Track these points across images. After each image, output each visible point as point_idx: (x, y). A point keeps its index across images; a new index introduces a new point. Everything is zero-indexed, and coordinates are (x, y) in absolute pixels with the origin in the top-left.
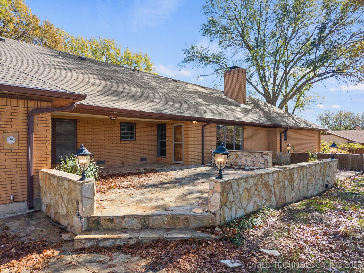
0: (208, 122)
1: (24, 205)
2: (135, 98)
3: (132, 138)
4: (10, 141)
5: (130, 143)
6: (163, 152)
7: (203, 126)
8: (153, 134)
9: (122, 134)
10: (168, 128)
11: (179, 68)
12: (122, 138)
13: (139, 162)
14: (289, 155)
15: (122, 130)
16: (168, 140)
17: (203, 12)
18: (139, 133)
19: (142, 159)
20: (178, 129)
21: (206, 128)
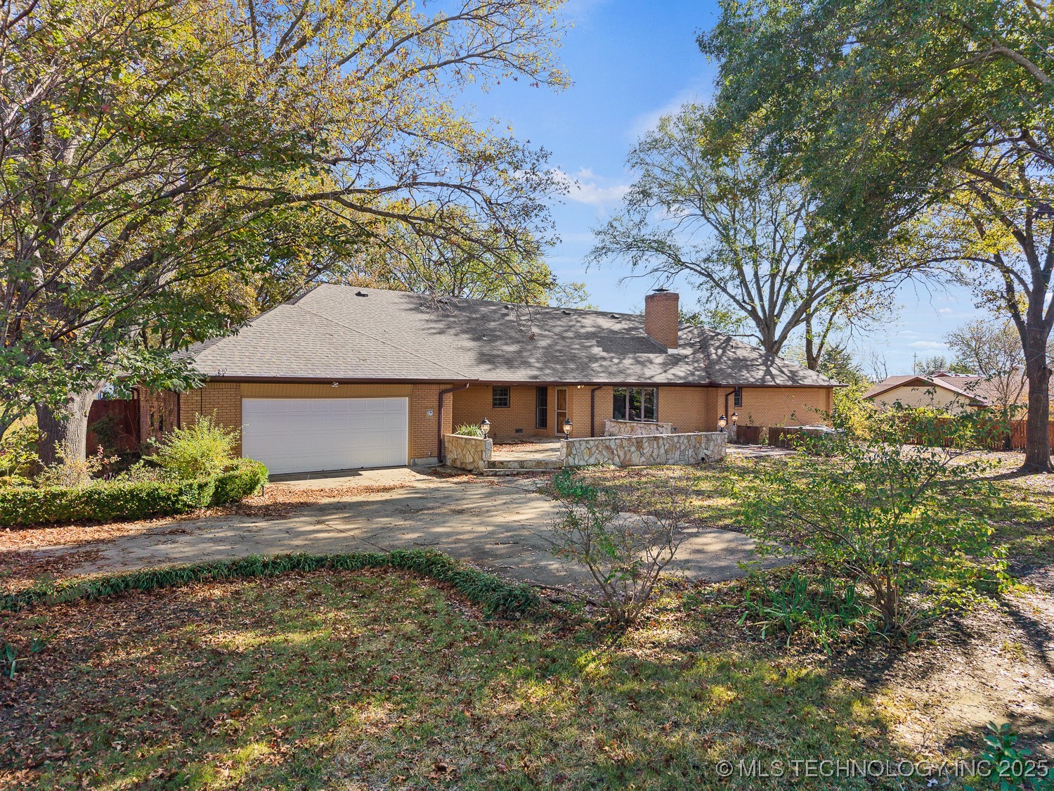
0: (600, 386)
1: (436, 460)
2: (509, 363)
3: (505, 404)
4: (430, 414)
5: (504, 410)
6: (543, 422)
7: (593, 391)
8: (531, 399)
9: (494, 399)
10: (549, 391)
11: (587, 264)
12: (494, 405)
13: (513, 434)
14: (735, 428)
15: (494, 395)
16: (549, 407)
17: (629, 165)
18: (514, 398)
19: (518, 431)
20: (562, 395)
21: (597, 393)
